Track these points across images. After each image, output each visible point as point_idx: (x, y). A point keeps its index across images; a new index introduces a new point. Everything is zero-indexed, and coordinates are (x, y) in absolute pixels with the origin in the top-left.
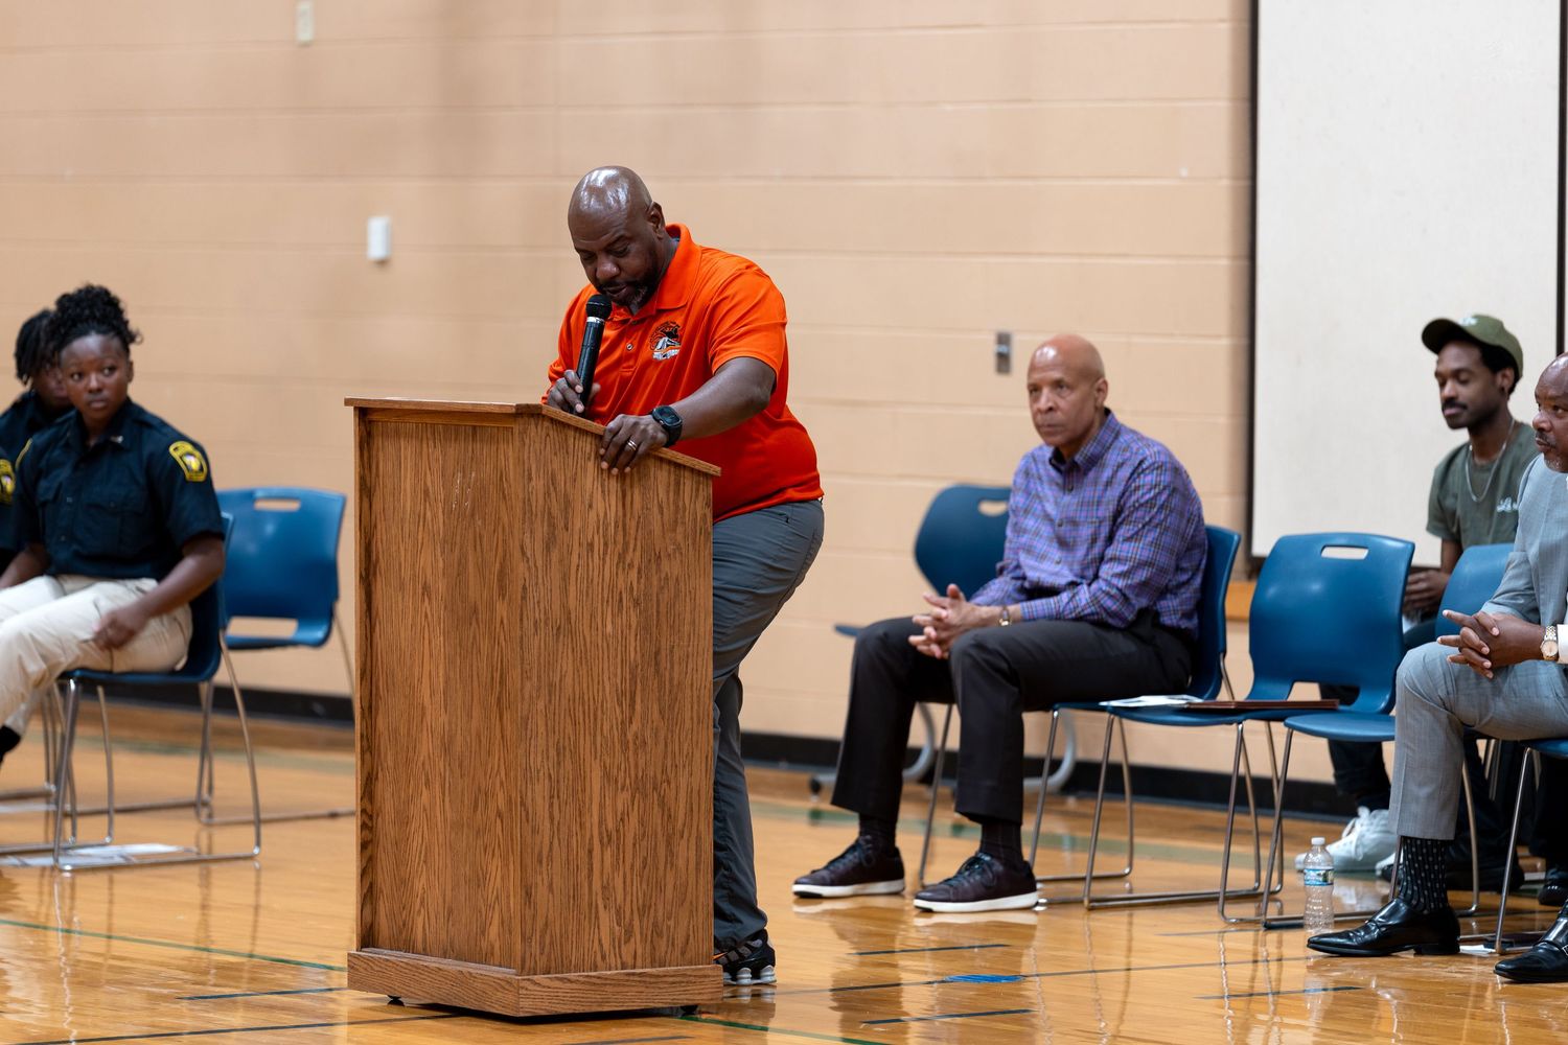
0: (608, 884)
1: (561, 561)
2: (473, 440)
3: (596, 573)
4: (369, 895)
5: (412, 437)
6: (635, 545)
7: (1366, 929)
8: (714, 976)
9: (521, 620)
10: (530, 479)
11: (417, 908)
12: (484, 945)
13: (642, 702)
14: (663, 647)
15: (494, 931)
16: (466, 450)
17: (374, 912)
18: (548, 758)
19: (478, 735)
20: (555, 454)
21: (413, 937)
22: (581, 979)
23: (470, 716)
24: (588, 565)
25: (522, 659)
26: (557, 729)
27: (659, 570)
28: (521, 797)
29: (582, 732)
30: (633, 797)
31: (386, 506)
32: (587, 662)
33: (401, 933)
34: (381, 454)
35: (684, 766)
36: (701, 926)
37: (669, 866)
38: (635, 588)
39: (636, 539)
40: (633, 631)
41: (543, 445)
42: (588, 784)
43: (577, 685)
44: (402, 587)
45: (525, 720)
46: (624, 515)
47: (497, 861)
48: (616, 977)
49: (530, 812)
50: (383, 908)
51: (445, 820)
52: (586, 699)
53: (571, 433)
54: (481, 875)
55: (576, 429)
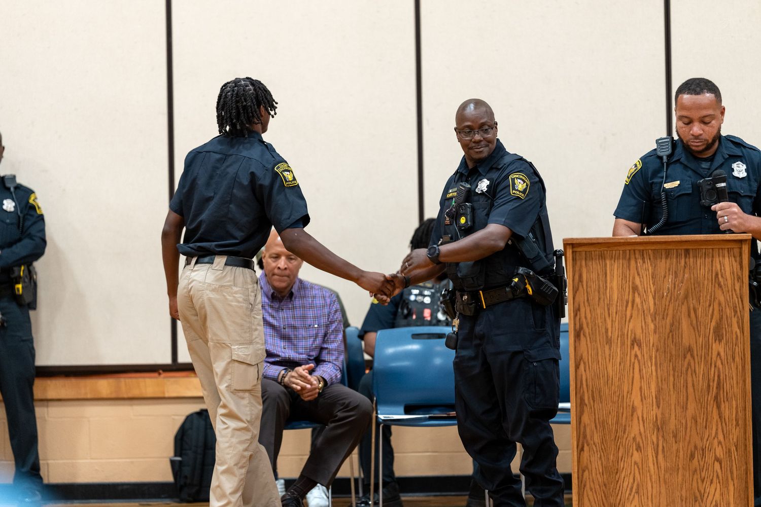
2: (686, 257)
54: (698, 494)
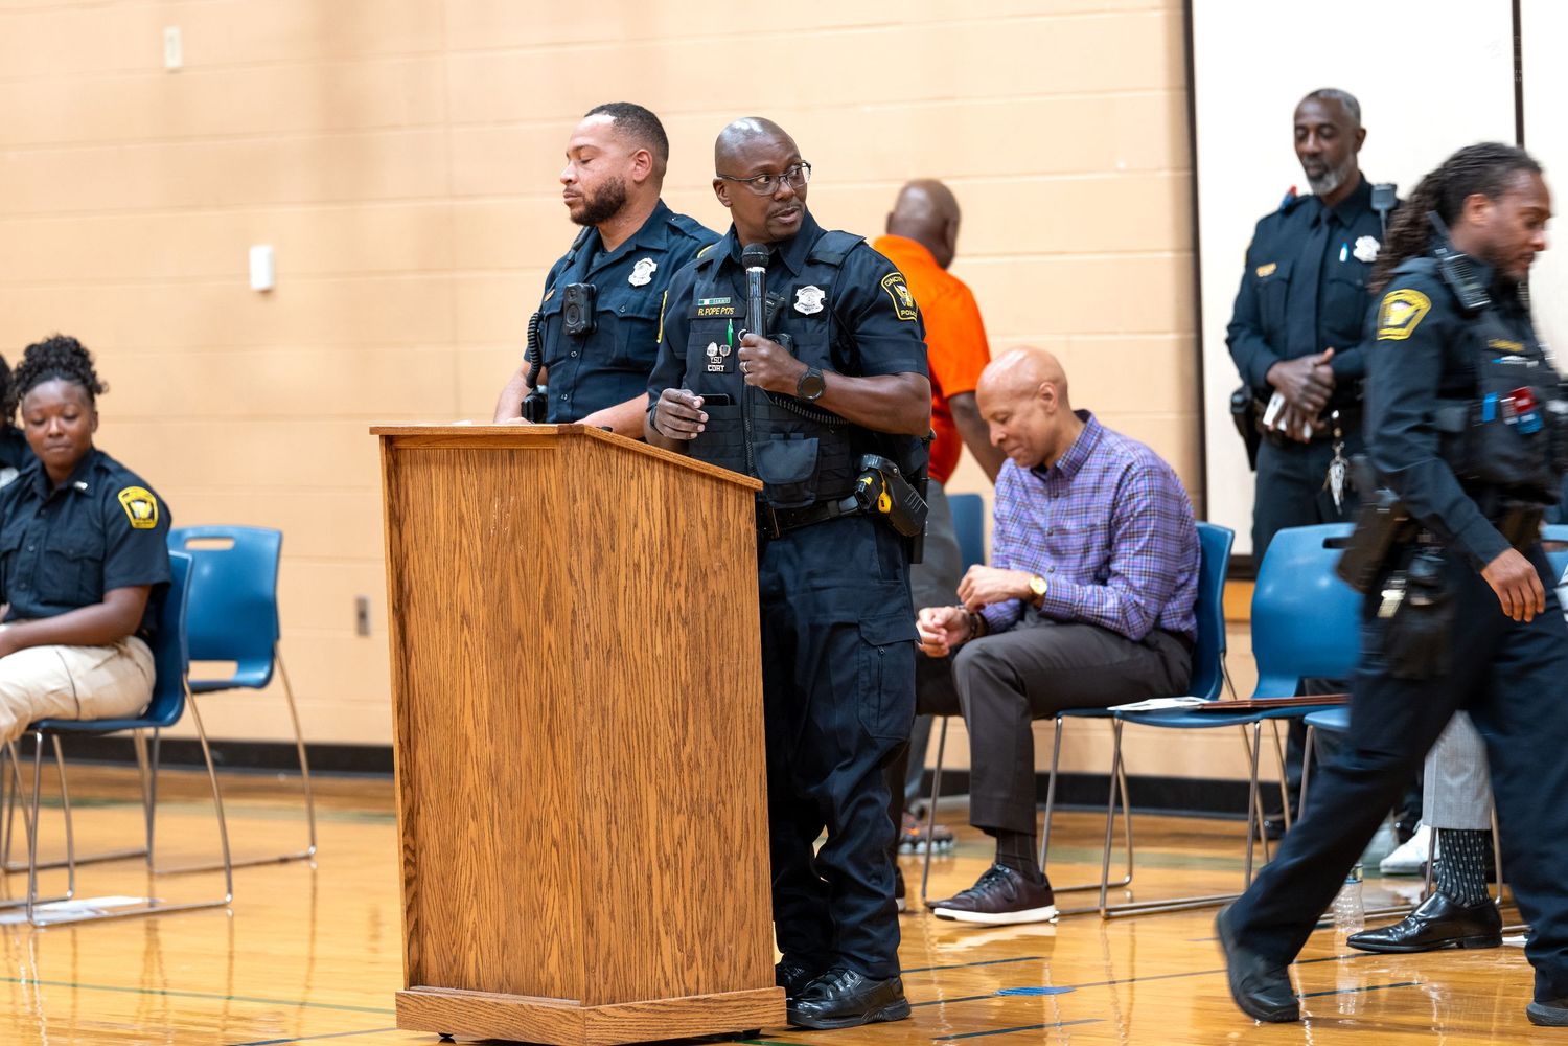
0: (669, 910)
1: (609, 583)
2: (511, 464)
3: (644, 593)
4: (415, 932)
5: (443, 464)
6: (681, 564)
7: (1406, 924)
8: (777, 999)
9: (572, 644)
10: (575, 501)
11: (469, 942)
12: (543, 977)
13: (694, 722)
14: (713, 665)
15: (553, 963)
16: (503, 473)
17: (422, 950)
18: (604, 784)
19: (528, 764)
20: (599, 474)
21: (464, 974)
22: (646, 1007)
23: (518, 745)
24: (635, 585)
25: (574, 685)
26: (611, 756)
27: (705, 587)
28: (579, 825)
29: (636, 756)
30: (690, 820)
31: (418, 535)
32: (638, 684)
33: (451, 969)
34: (410, 482)
35: (739, 787)
36: (761, 948)
37: (727, 889)
38: (683, 606)
39: (681, 557)
40: (683, 654)
41: (586, 466)
42: (644, 809)
43: (629, 707)
44: (439, 617)
45: (580, 747)
46: (669, 533)
47: (554, 891)
48: (680, 1004)
49: (589, 839)
50: (431, 945)
51: (496, 852)
52: (639, 721)
53: (613, 452)
54: (537, 907)
55: (619, 448)
